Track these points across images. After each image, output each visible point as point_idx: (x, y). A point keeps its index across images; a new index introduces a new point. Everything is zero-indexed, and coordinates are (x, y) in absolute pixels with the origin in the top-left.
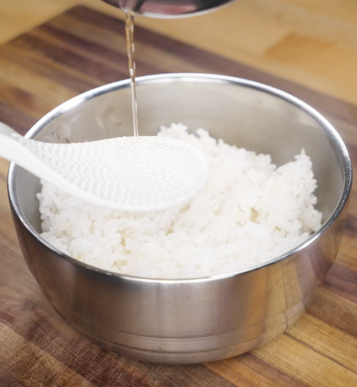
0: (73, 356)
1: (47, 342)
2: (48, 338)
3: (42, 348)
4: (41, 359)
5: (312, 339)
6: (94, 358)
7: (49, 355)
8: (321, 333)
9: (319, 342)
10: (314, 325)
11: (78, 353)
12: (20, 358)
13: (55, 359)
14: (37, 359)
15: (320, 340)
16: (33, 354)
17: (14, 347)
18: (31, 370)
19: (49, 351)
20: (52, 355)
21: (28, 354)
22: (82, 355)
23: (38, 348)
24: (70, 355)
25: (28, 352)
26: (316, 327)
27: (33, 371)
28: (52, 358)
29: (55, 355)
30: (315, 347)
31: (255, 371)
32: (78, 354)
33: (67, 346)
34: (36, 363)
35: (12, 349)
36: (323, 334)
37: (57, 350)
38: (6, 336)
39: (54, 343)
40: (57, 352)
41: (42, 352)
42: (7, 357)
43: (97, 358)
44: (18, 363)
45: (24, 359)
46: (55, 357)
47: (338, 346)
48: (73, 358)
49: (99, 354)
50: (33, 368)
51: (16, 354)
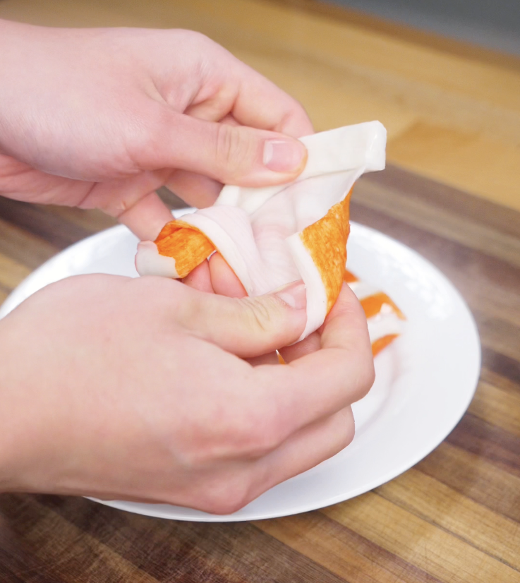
0: (145, 552)
1: (109, 533)
2: (111, 528)
3: (103, 542)
4: (102, 556)
5: (473, 532)
6: (174, 556)
7: (111, 552)
8: (485, 524)
9: (482, 537)
10: (476, 512)
11: (152, 548)
12: (73, 555)
13: (121, 557)
14: (96, 556)
15: (483, 533)
16: (91, 550)
17: (64, 540)
18: (87, 571)
19: (112, 546)
20: (116, 551)
21: (82, 550)
22: (157, 551)
23: (96, 542)
24: (141, 552)
25: (83, 547)
26: (478, 516)
27: (91, 573)
28: (116, 555)
29: (120, 551)
30: (477, 543)
31: (394, 574)
32: (152, 551)
33: (137, 539)
34: (94, 561)
35: (61, 543)
36: (488, 526)
37: (123, 544)
38: (53, 525)
39: (118, 534)
40: (123, 547)
41: (102, 547)
42: (56, 552)
43: (177, 555)
44: (70, 561)
45: (78, 555)
46: (120, 554)
47: (508, 542)
48: (146, 555)
49: (181, 550)
50: (91, 568)
51: (66, 550)
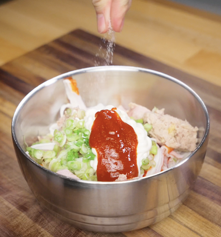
0: (60, 233)
1: (46, 224)
2: (47, 221)
3: (43, 227)
4: (42, 233)
5: (201, 230)
6: (72, 235)
7: (46, 232)
8: (207, 227)
9: (205, 232)
10: (203, 222)
11: (63, 231)
12: (29, 232)
13: (50, 234)
14: (40, 233)
15: (206, 231)
16: (37, 230)
17: (26, 226)
19: (46, 229)
20: (48, 232)
21: (34, 230)
22: (65, 232)
23: (40, 227)
24: (58, 232)
25: (34, 229)
26: (204, 223)
28: (48, 233)
29: (49, 232)
32: (63, 232)
33: (57, 227)
34: (38, 236)
35: (25, 227)
36: (208, 228)
37: (51, 229)
38: (23, 219)
39: (49, 224)
40: (51, 230)
41: (42, 230)
42: (22, 231)
43: (74, 234)
44: (28, 235)
45: (32, 233)
46: (49, 233)
47: (216, 235)
48: (60, 234)
49: (75, 232)
51: (27, 230)
